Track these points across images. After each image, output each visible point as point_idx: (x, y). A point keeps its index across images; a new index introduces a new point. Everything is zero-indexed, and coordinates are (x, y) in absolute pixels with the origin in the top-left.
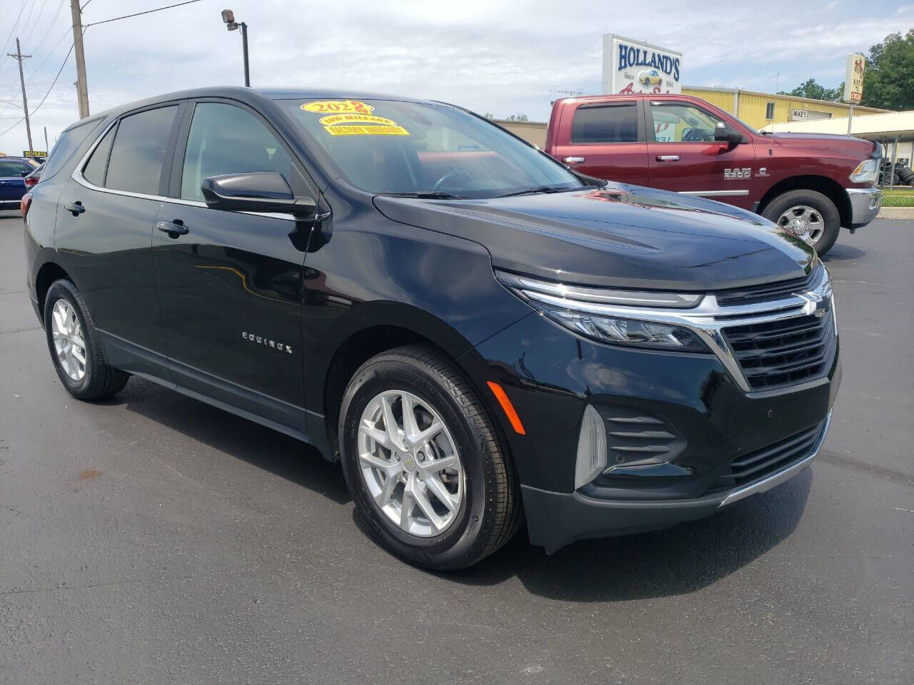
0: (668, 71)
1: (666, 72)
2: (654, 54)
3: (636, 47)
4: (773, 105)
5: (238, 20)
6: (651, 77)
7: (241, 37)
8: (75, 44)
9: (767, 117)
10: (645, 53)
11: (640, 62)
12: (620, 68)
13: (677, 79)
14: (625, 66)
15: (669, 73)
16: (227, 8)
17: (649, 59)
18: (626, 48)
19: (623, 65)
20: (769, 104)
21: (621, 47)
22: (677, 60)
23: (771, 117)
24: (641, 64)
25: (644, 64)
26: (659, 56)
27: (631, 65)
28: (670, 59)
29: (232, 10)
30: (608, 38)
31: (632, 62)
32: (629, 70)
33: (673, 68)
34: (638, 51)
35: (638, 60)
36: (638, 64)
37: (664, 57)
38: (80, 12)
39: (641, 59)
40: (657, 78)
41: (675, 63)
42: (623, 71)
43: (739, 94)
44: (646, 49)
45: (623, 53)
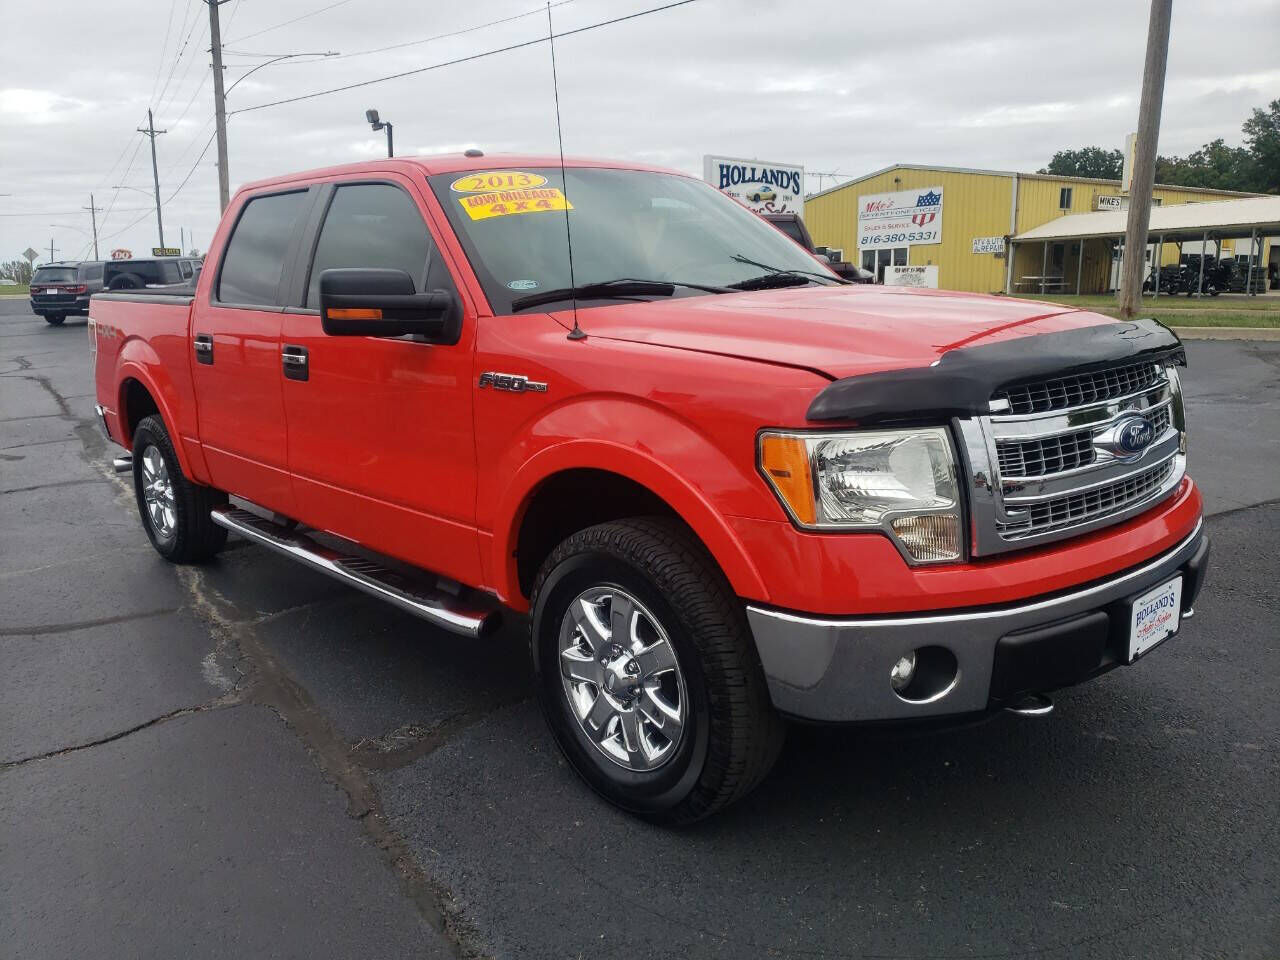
0: (785, 184)
1: (782, 186)
2: (765, 171)
3: (740, 165)
4: (1069, 190)
5: (382, 120)
6: (761, 193)
7: (386, 137)
8: (218, 131)
9: (1062, 206)
10: (753, 170)
11: (747, 179)
12: (722, 187)
13: (797, 193)
14: (728, 185)
15: (787, 187)
16: (372, 108)
17: (758, 175)
18: (728, 167)
19: (725, 183)
20: (1063, 190)
21: (722, 167)
22: (796, 173)
23: (1068, 206)
24: (749, 181)
25: (752, 180)
26: (772, 171)
27: (735, 183)
28: (787, 174)
29: (376, 109)
30: (708, 159)
31: (736, 180)
32: (733, 188)
33: (792, 181)
34: (744, 169)
35: (744, 176)
36: (744, 181)
37: (778, 172)
38: (224, 97)
39: (748, 175)
40: (769, 194)
41: (794, 177)
42: (725, 190)
43: (1018, 178)
44: (754, 166)
45: (725, 172)
